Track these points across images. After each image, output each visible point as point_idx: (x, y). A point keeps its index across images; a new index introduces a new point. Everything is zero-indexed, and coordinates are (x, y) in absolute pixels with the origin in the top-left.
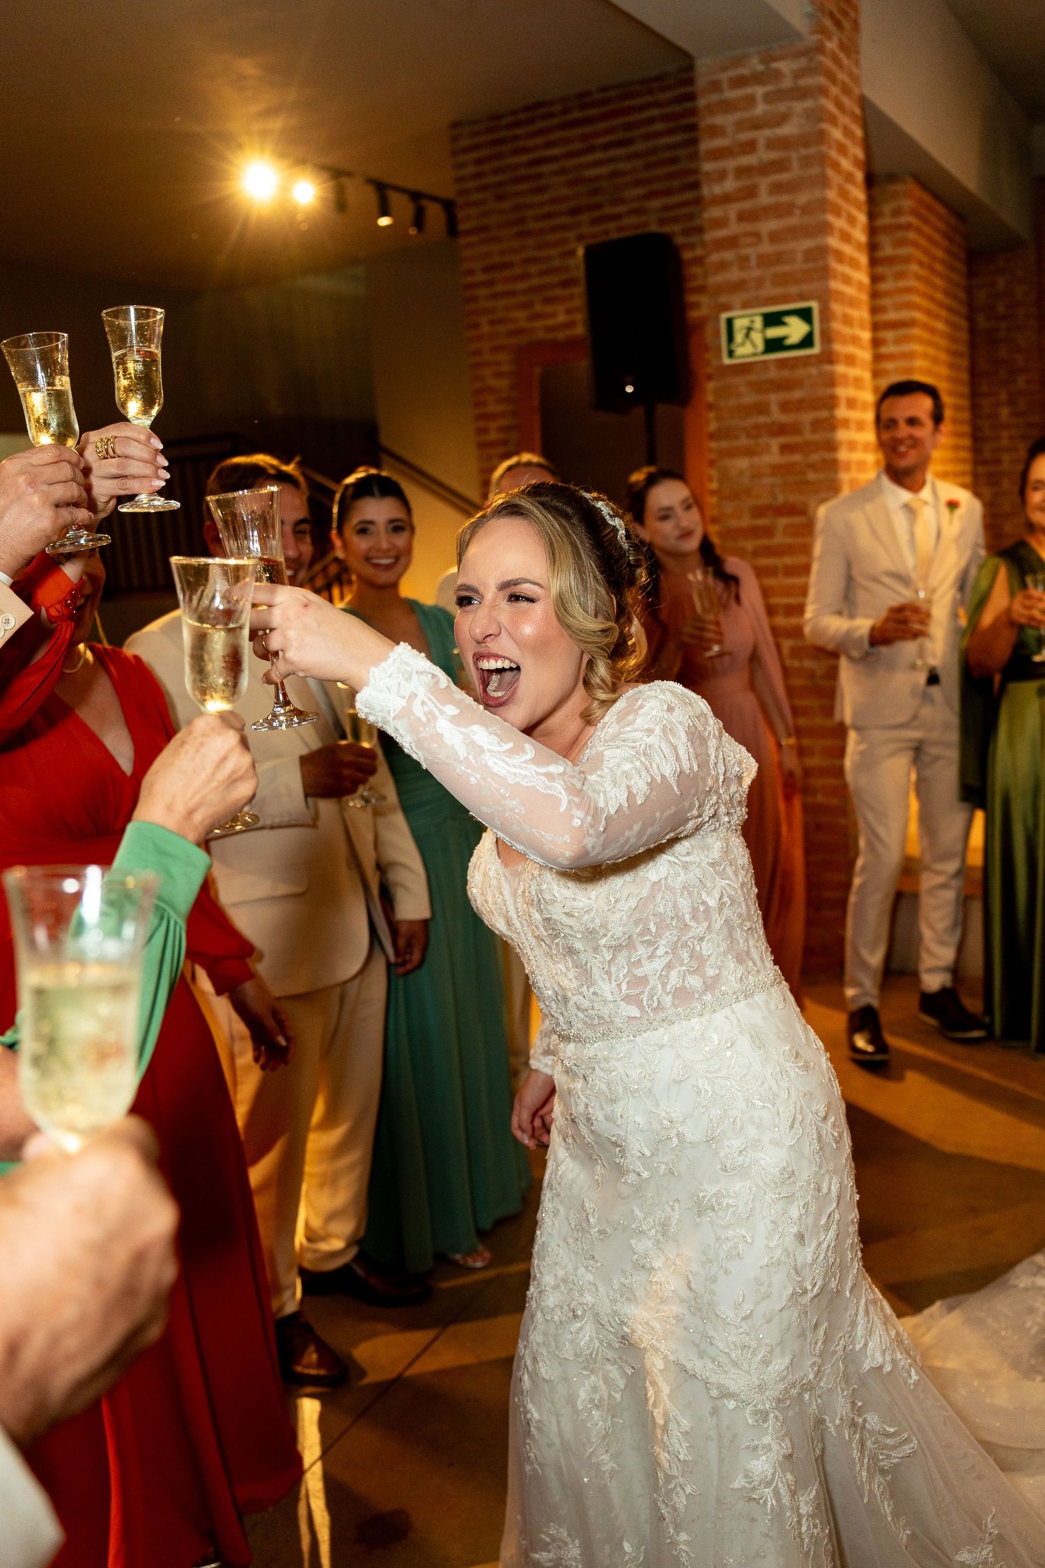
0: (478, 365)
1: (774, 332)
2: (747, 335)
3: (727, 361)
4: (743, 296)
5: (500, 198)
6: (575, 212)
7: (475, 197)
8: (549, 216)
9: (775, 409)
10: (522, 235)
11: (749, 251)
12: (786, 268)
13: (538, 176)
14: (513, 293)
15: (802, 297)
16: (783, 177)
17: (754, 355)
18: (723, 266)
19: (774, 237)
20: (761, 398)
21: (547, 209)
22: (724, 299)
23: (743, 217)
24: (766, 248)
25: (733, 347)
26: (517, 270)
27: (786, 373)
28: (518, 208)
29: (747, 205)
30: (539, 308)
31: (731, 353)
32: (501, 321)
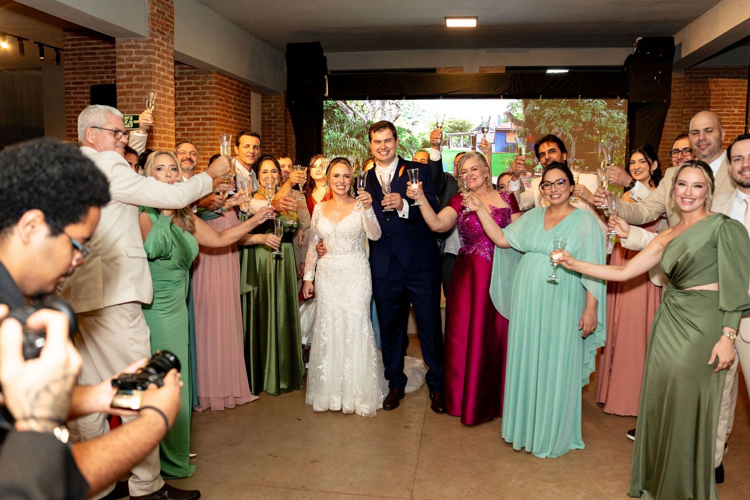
0: (69, 117)
2: (128, 121)
4: (128, 110)
5: (80, 59)
6: (106, 68)
7: (70, 57)
8: (97, 68)
10: (88, 73)
11: (129, 96)
12: (140, 103)
13: (95, 54)
14: (83, 93)
16: (140, 76)
18: (122, 100)
19: (137, 93)
21: (97, 65)
23: (128, 86)
24: (134, 96)
26: (85, 85)
28: (86, 63)
29: (129, 83)
32: (79, 102)
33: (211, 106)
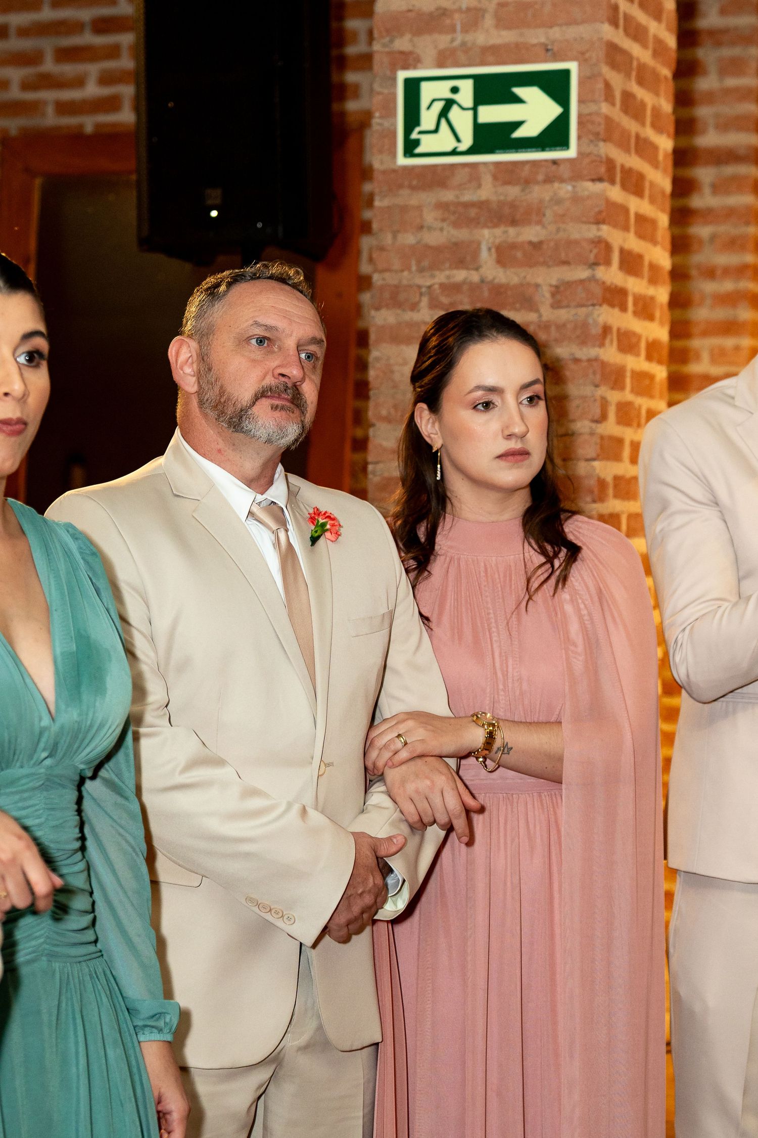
1: (491, 114)
2: (443, 115)
3: (402, 161)
4: (443, 41)
9: (485, 256)
15: (550, 53)
17: (454, 152)
20: (462, 234)
22: (402, 44)
25: (414, 136)
27: (513, 192)
30: (49, 66)
31: (411, 147)
33: (731, 82)
